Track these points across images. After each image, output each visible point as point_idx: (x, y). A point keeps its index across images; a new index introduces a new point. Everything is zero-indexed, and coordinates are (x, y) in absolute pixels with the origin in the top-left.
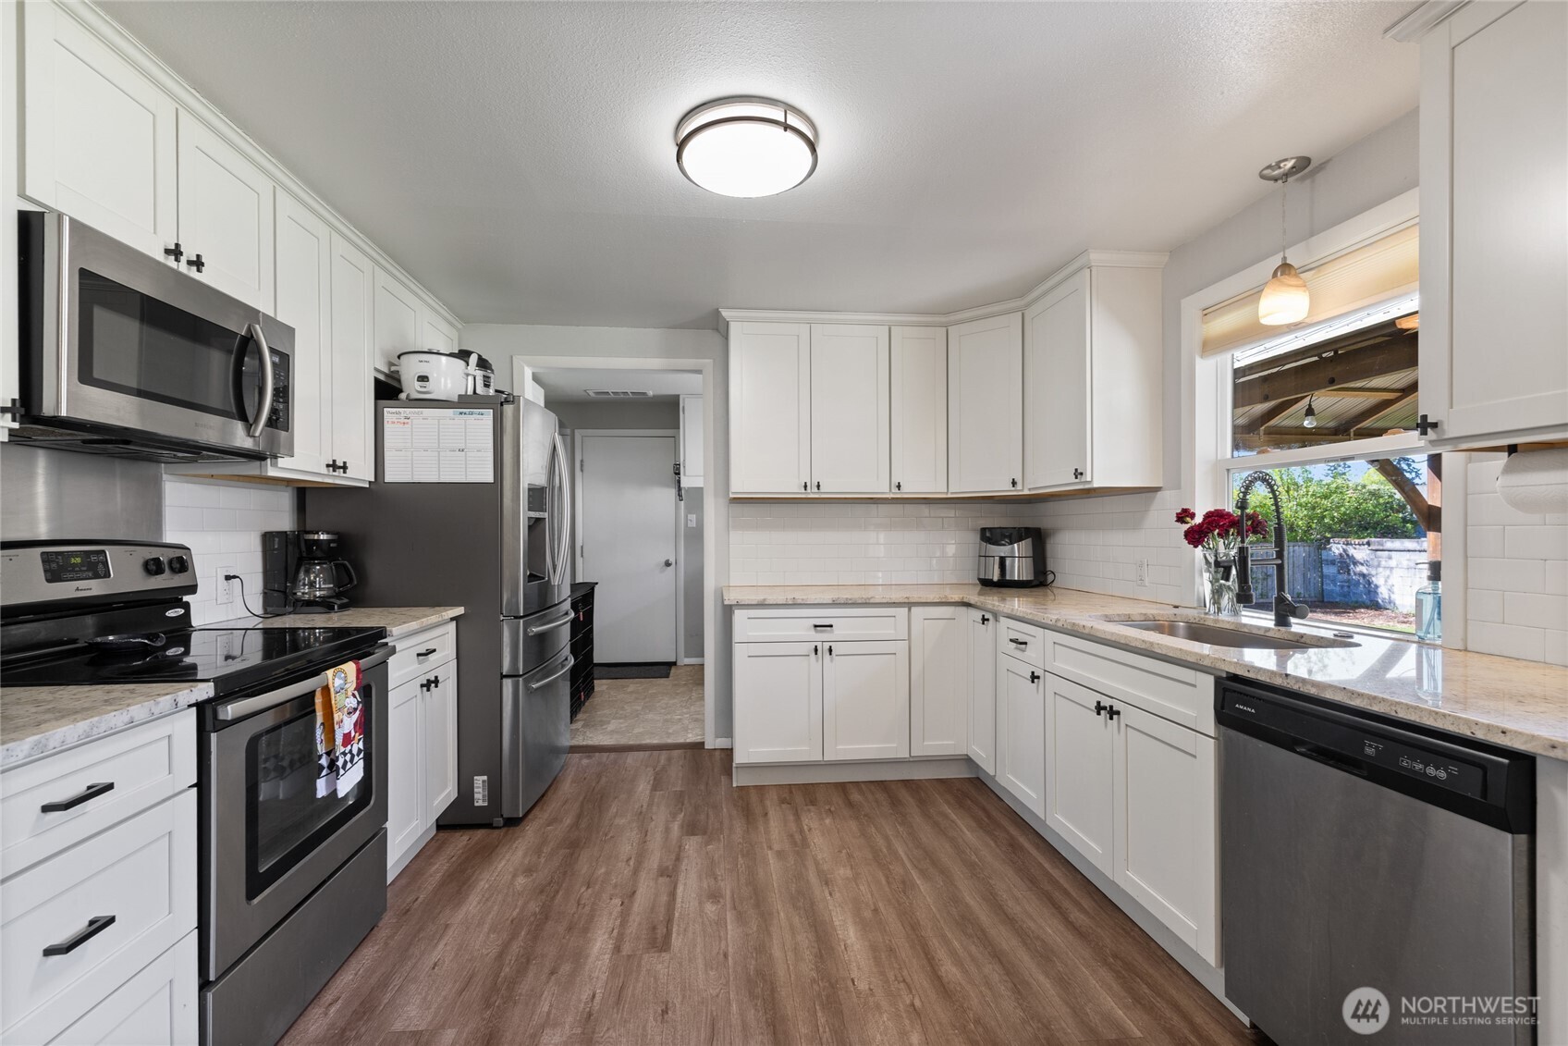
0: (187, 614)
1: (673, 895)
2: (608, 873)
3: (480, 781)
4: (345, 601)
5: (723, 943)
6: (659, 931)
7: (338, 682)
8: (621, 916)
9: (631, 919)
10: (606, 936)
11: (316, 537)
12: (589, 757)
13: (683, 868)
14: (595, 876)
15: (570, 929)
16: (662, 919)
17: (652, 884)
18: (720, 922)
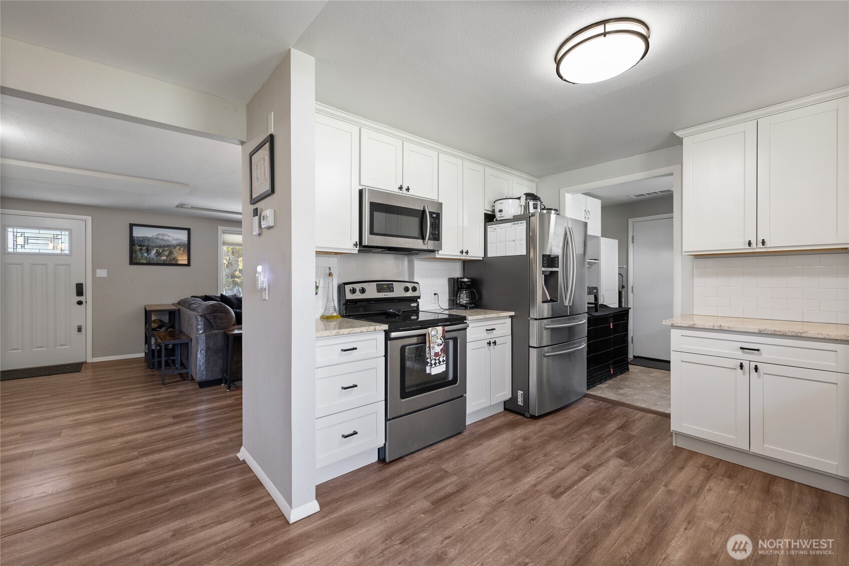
0: (418, 305)
1: (581, 479)
2: (558, 455)
3: (520, 393)
4: (473, 305)
5: (588, 512)
6: (560, 489)
7: (433, 333)
8: (548, 474)
9: (552, 478)
10: (535, 478)
11: (463, 280)
12: (596, 402)
13: (599, 470)
14: (551, 454)
15: (522, 468)
16: (566, 485)
17: (575, 469)
18: (595, 503)
